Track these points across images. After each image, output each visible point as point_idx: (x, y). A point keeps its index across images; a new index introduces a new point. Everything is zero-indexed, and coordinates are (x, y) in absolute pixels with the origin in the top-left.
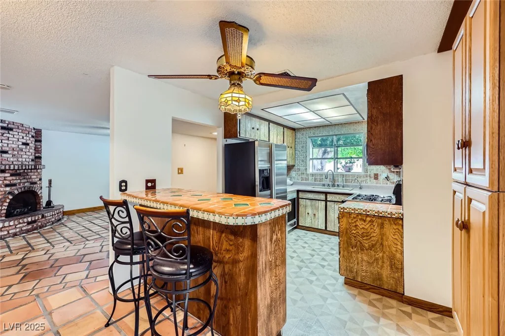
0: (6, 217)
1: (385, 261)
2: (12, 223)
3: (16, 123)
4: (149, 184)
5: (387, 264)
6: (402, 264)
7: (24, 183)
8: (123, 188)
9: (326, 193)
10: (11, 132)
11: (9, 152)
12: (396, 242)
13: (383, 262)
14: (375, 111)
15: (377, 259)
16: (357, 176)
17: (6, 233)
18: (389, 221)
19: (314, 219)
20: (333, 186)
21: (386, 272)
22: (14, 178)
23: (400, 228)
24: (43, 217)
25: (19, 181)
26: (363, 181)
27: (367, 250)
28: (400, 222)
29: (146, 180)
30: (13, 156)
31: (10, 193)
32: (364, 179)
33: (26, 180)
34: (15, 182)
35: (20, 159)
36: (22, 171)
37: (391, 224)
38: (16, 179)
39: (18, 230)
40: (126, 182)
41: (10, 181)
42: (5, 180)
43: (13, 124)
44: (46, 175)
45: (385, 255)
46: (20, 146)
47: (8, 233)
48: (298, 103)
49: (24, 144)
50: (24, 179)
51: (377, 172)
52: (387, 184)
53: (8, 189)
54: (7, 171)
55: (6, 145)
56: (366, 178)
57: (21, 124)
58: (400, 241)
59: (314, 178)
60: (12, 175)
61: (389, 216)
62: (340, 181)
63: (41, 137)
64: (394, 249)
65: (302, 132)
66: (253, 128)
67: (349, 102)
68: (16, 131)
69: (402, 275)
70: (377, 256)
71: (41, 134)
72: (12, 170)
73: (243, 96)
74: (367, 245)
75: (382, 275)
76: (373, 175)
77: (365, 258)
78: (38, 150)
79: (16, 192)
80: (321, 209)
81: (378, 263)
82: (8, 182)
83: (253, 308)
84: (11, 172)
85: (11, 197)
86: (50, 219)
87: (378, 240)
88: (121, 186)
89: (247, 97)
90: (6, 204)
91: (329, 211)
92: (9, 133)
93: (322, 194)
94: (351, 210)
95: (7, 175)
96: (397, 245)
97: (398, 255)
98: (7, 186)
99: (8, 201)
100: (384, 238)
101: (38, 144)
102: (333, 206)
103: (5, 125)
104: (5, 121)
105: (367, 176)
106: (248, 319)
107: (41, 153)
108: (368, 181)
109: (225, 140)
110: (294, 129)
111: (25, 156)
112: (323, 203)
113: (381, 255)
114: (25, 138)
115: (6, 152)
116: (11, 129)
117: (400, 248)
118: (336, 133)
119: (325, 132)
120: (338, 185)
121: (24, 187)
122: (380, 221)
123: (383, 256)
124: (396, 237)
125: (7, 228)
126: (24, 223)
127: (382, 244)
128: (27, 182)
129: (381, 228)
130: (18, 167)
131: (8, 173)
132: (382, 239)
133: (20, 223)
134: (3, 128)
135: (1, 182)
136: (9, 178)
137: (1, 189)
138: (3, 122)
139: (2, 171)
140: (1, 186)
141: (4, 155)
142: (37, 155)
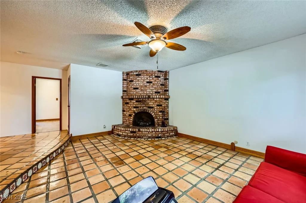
0: (133, 125)
3: (143, 70)
7: (143, 107)
10: (140, 77)
11: (139, 88)
22: (137, 103)
25: (140, 105)
30: (141, 90)
33: (144, 105)
34: (138, 105)
36: (142, 99)
41: (135, 105)
42: (133, 104)
43: (141, 72)
46: (145, 84)
49: (148, 82)
50: (143, 104)
53: (134, 109)
54: (134, 99)
55: (137, 84)
57: (145, 70)
60: (137, 101)
63: (168, 76)
68: (143, 75)
71: (168, 74)
72: (136, 98)
79: (136, 112)
82: (134, 105)
84: (136, 99)
85: (134, 114)
90: (132, 118)
92: (139, 77)
95: (134, 101)
98: (134, 107)
99: (133, 116)
101: (166, 81)
103: (137, 73)
107: (168, 88)
114: (149, 78)
115: (137, 88)
116: (140, 75)
121: (141, 110)
128: (145, 106)
131: (135, 100)
134: (137, 75)
135: (132, 105)
136: (135, 103)
137: (132, 109)
138: (137, 71)
139: (132, 99)
140: (132, 108)
141: (137, 90)
142: (165, 89)
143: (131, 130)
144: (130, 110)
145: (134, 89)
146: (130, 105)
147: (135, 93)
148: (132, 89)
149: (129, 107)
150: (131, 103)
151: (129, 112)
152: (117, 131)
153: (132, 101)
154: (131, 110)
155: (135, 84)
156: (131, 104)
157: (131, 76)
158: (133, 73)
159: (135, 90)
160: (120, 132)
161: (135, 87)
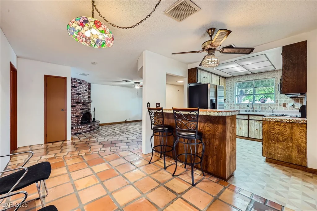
0: (81, 124)
1: (294, 148)
2: (82, 127)
4: (158, 105)
5: (295, 149)
6: (306, 149)
7: (86, 109)
8: (149, 106)
9: (249, 115)
10: (82, 85)
11: (81, 94)
12: (302, 137)
13: (293, 149)
14: (287, 63)
15: (288, 147)
16: (270, 105)
17: (82, 131)
18: (297, 125)
19: (240, 130)
20: (253, 111)
21: (294, 154)
22: (83, 106)
23: (305, 129)
24: (94, 125)
26: (275, 108)
27: (281, 142)
28: (305, 125)
29: (157, 103)
30: (82, 95)
31: (82, 113)
32: (275, 107)
34: (83, 108)
35: (84, 98)
36: (85, 103)
37: (298, 127)
39: (86, 130)
40: (149, 104)
41: (82, 107)
42: (80, 107)
43: (82, 81)
44: (93, 105)
45: (294, 145)
46: (84, 91)
48: (234, 61)
50: (86, 107)
51: (285, 102)
52: (293, 110)
53: (81, 111)
55: (80, 91)
56: (277, 106)
57: (85, 81)
58: (305, 136)
59: (239, 107)
60: (82, 105)
61: (297, 122)
62: (257, 108)
63: (90, 87)
64: (301, 141)
65: (231, 79)
66: (204, 77)
67: (268, 58)
69: (306, 156)
70: (288, 145)
71: (90, 86)
73: (217, 59)
74: (281, 139)
75: (291, 156)
76: (282, 104)
77: (280, 147)
78: (89, 94)
79: (84, 113)
80: (245, 124)
81: (289, 149)
82: (81, 108)
83: (223, 156)
84: (82, 103)
85: (82, 115)
86: (96, 126)
87: (289, 136)
88: (148, 105)
89: (218, 60)
90: (81, 118)
91: (250, 125)
93: (245, 116)
94: (270, 119)
95: (81, 105)
96: (302, 138)
97: (303, 145)
98: (81, 109)
99: (81, 116)
100: (293, 135)
101: (89, 90)
102: (253, 123)
103: (80, 81)
105: (277, 105)
106: (220, 161)
107: (90, 95)
108: (279, 108)
109: (189, 84)
110: (225, 78)
111: (86, 96)
112: (247, 121)
113: (291, 144)
114: (86, 87)
116: (81, 83)
117: (305, 140)
118: (255, 79)
119: (247, 78)
120: (256, 111)
121: (87, 111)
122: (291, 125)
123: (292, 146)
124: (302, 134)
125: (82, 129)
126: (88, 127)
127: (292, 138)
129: (291, 129)
130: (85, 101)
132: (292, 135)
133: (87, 127)
134: (79, 83)
135: (79, 108)
136: (82, 106)
137: (79, 111)
138: (79, 80)
139: (79, 103)
140: (79, 110)
141: (80, 95)
142: (89, 96)
144: (77, 112)
145: (77, 94)
146: (76, 108)
147: (78, 97)
148: (75, 94)
149: (76, 109)
150: (78, 106)
151: (76, 114)
152: (76, 131)
153: (79, 104)
154: (78, 112)
155: (78, 91)
156: (78, 107)
157: (74, 83)
158: (76, 81)
159: (78, 95)
160: (80, 130)
161: (78, 92)
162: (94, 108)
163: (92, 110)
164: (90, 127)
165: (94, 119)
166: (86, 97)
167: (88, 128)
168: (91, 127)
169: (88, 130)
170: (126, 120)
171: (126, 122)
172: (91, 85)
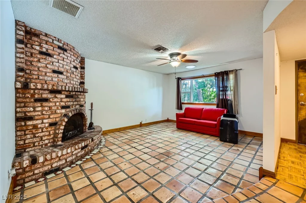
0: (62, 141)
3: (69, 45)
7: (76, 105)
10: (65, 53)
11: (65, 73)
17: (64, 161)
22: (68, 100)
24: (93, 141)
25: (72, 103)
30: (67, 77)
31: (65, 115)
34: (69, 104)
35: (72, 82)
36: (74, 93)
38: (70, 101)
39: (74, 157)
41: (65, 102)
42: (61, 101)
43: (67, 46)
44: (88, 99)
46: (72, 69)
47: (66, 161)
49: (74, 67)
50: (76, 101)
53: (63, 111)
54: (63, 92)
55: (61, 66)
57: (73, 47)
60: (67, 97)
63: (84, 64)
68: (69, 53)
71: (84, 62)
72: (67, 91)
78: (82, 77)
79: (70, 115)
82: (63, 104)
84: (66, 93)
85: (66, 120)
90: (62, 127)
95: (63, 96)
98: (63, 107)
99: (64, 124)
101: (82, 70)
103: (61, 45)
104: (61, 40)
107: (84, 79)
111: (75, 79)
114: (75, 61)
115: (61, 73)
116: (65, 50)
121: (76, 109)
125: (65, 157)
126: (79, 148)
128: (78, 104)
130: (72, 89)
131: (64, 94)
133: (76, 149)
134: (59, 48)
135: (58, 104)
136: (64, 100)
137: (58, 111)
138: (59, 40)
139: (59, 92)
140: (58, 108)
141: (60, 76)
142: (81, 80)
143: (80, 146)
144: (52, 114)
145: (54, 72)
146: (51, 104)
147: (56, 80)
148: (48, 70)
149: (50, 108)
150: (56, 100)
151: (49, 118)
152: (48, 165)
153: (59, 96)
154: (56, 113)
155: (57, 64)
156: (55, 102)
157: (46, 44)
158: (51, 40)
159: (56, 75)
160: (60, 160)
161: (56, 69)
162: (92, 104)
163: (87, 107)
164: (83, 148)
165: (91, 124)
166: (76, 81)
167: (79, 150)
168: (86, 146)
169: (79, 155)
170: (141, 123)
171: (141, 125)
172: (86, 60)
